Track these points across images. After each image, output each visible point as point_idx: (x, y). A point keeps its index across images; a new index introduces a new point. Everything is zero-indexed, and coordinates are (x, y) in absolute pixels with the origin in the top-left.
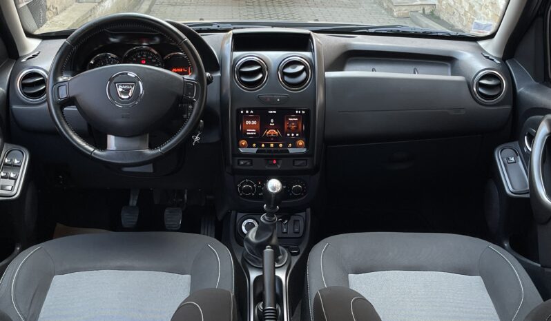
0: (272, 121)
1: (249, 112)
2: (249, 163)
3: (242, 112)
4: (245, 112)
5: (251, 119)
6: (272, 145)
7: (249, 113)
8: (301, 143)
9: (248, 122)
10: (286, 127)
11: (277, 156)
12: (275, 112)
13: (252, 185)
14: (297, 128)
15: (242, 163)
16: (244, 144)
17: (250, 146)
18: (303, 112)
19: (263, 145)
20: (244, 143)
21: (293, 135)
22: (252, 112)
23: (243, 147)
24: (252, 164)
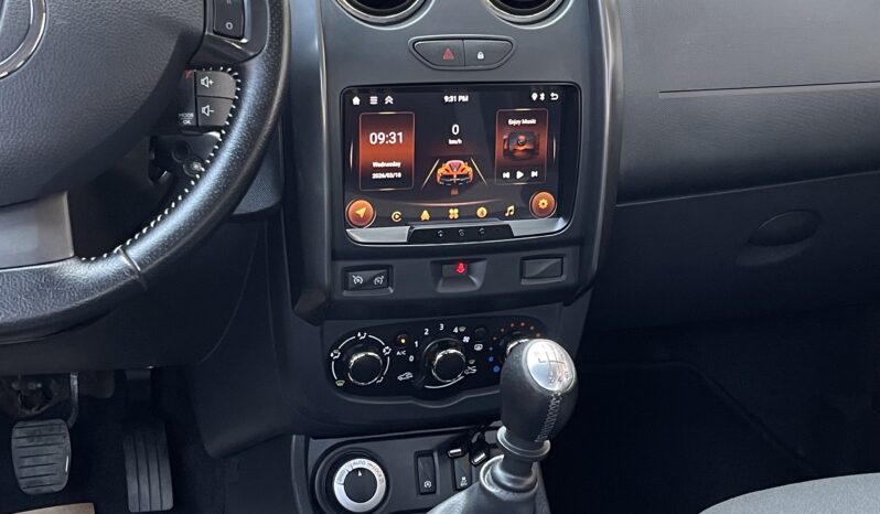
0: (455, 130)
1: (381, 100)
2: (379, 280)
3: (356, 101)
4: (366, 101)
5: (385, 125)
6: (454, 213)
7: (381, 105)
8: (544, 200)
9: (377, 138)
10: (499, 148)
11: (471, 250)
12: (464, 98)
13: (379, 349)
14: (532, 152)
15: (358, 279)
16: (361, 212)
17: (383, 221)
18: (554, 96)
19: (425, 215)
20: (361, 208)
21: (520, 175)
22: (389, 100)
23: (360, 223)
24: (388, 282)
